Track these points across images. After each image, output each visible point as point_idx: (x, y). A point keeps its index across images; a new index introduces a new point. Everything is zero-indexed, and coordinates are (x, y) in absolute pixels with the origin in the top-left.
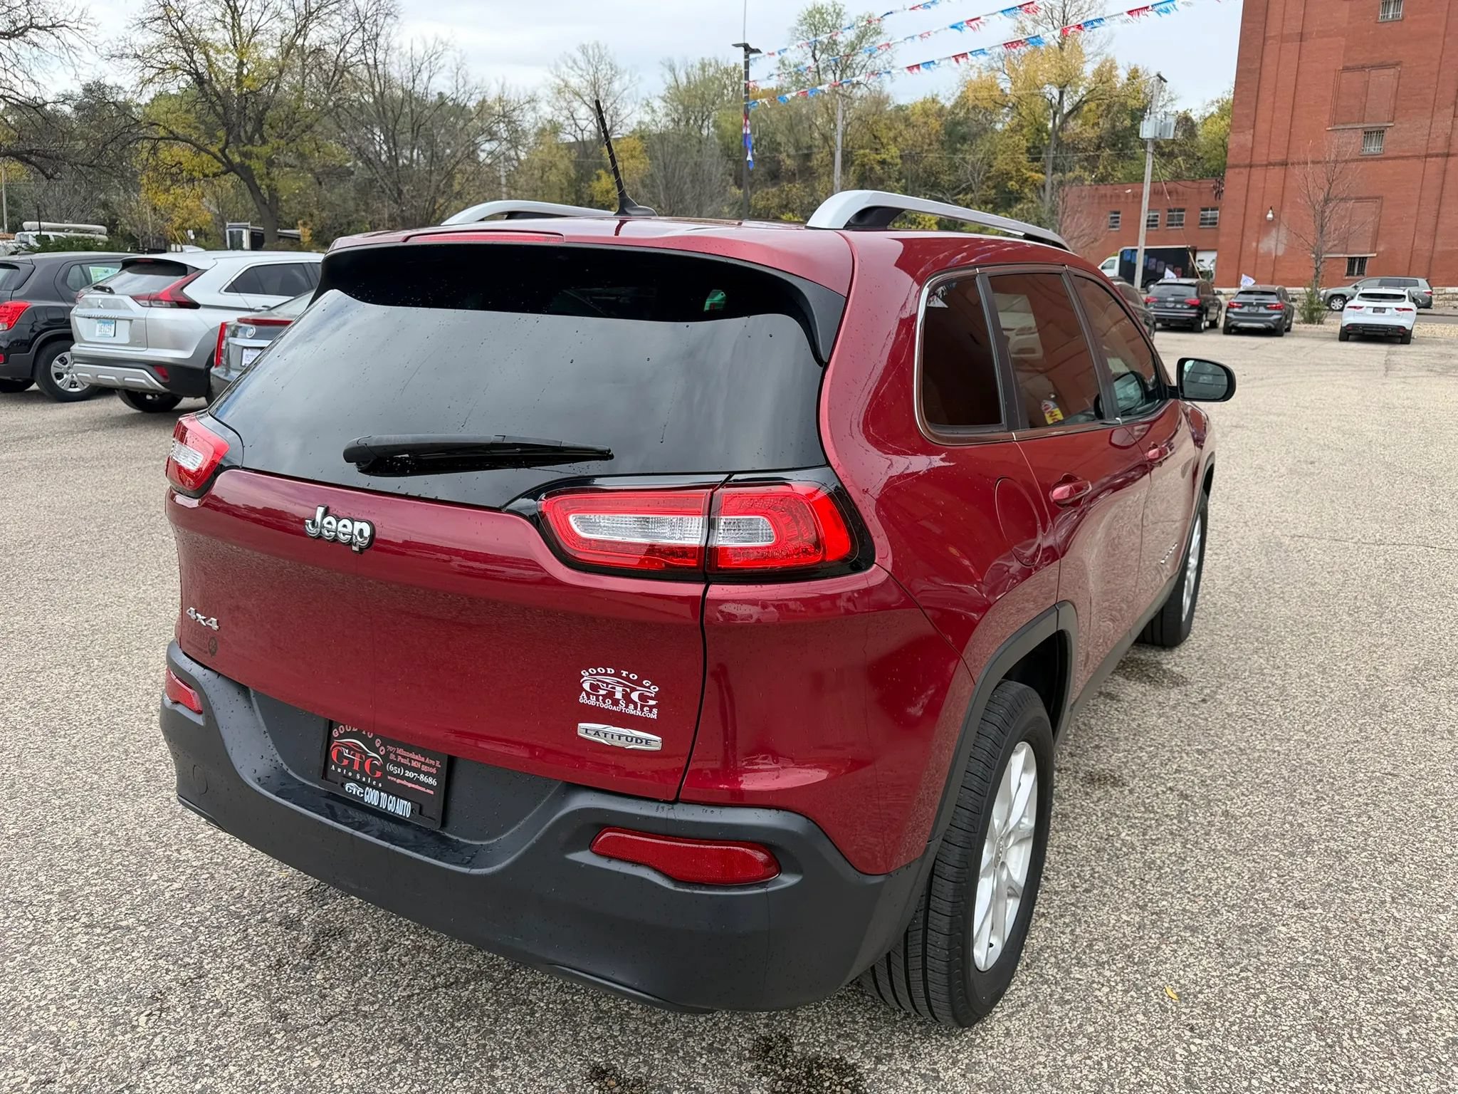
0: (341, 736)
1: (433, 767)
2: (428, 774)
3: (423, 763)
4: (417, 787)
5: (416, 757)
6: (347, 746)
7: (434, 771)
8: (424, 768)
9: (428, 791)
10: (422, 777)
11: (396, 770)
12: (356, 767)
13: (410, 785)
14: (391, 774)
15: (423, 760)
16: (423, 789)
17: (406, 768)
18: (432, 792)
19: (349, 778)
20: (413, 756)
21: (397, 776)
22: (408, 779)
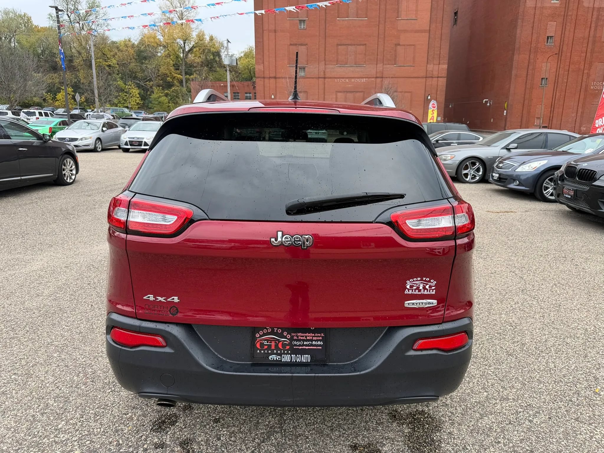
0: (261, 336)
1: (320, 337)
2: (317, 340)
3: (313, 336)
4: (311, 347)
5: (310, 335)
6: (265, 340)
7: (321, 338)
8: (314, 338)
9: (318, 348)
10: (314, 343)
11: (298, 343)
12: (273, 347)
13: (307, 348)
14: (296, 345)
15: (313, 335)
16: (316, 348)
17: (304, 340)
18: (321, 348)
19: (269, 353)
20: (307, 334)
21: (300, 345)
22: (306, 345)
